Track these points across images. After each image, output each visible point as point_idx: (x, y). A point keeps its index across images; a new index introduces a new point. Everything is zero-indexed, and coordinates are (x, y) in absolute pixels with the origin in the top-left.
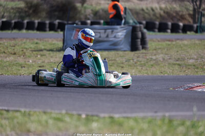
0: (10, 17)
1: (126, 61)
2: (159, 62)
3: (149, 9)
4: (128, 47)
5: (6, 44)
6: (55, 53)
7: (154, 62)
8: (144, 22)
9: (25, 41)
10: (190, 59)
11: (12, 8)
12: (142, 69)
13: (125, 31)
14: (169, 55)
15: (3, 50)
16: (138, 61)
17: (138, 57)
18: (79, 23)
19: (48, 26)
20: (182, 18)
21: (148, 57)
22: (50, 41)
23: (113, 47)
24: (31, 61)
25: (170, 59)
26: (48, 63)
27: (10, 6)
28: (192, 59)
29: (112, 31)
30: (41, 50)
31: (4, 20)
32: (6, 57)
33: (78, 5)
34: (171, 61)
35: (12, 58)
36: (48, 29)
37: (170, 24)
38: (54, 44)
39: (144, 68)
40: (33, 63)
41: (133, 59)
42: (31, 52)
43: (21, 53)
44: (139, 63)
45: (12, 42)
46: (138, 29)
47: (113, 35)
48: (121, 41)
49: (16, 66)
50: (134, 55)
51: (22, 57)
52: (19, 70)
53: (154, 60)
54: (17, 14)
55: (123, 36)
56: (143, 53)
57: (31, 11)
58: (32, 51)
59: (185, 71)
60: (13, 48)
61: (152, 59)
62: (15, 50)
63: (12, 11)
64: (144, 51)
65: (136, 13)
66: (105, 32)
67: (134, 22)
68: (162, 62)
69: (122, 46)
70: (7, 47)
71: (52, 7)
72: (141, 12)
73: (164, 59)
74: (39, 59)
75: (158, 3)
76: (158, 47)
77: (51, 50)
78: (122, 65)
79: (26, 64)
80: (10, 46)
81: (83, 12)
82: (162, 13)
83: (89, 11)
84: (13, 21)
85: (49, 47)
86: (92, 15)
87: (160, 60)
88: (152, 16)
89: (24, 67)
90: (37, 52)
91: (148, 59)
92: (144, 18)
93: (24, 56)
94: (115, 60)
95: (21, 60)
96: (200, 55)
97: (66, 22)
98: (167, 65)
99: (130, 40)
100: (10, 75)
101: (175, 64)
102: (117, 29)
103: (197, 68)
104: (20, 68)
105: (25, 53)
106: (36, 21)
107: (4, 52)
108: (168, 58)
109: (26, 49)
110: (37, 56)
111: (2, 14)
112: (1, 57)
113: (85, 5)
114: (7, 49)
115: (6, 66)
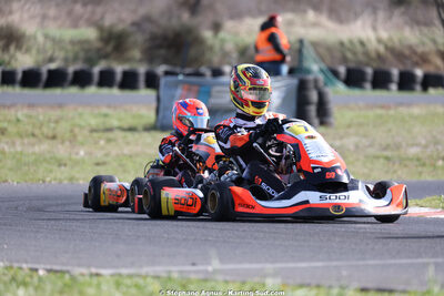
0: (66, 60)
3: (355, 41)
5: (41, 117)
6: (136, 135)
9: (80, 110)
10: (413, 145)
14: (370, 139)
15: (30, 129)
18: (208, 73)
20: (423, 59)
22: (135, 109)
24: (82, 153)
26: (118, 155)
27: (67, 38)
28: (417, 145)
30: (109, 130)
31: (53, 66)
32: (33, 145)
33: (207, 34)
34: (371, 151)
35: (44, 147)
36: (142, 84)
37: (395, 72)
38: (141, 117)
42: (88, 134)
43: (68, 135)
45: (54, 114)
46: (311, 85)
49: (49, 163)
51: (67, 143)
52: (51, 171)
54: (82, 55)
58: (93, 131)
59: (395, 172)
60: (52, 125)
62: (58, 130)
63: (69, 47)
64: (323, 129)
67: (321, 70)
68: (353, 152)
70: (42, 125)
72: (339, 47)
73: (357, 147)
74: (102, 148)
75: (374, 29)
76: (356, 121)
77: (132, 129)
79: (70, 159)
80: (49, 121)
81: (217, 48)
82: (382, 49)
83: (230, 46)
84: (71, 70)
85: (128, 122)
86: (235, 55)
87: (349, 150)
89: (65, 165)
90: (100, 134)
93: (70, 142)
95: (62, 151)
96: (434, 137)
97: (178, 70)
98: (362, 158)
99: (294, 107)
100: (23, 183)
101: (377, 157)
103: (424, 165)
104: (55, 168)
105: (75, 136)
106: (119, 69)
107: (33, 135)
108: (367, 144)
109: (81, 127)
110: (96, 143)
111: (49, 54)
112: (23, 144)
113: (222, 35)
114: (40, 128)
115: (27, 164)
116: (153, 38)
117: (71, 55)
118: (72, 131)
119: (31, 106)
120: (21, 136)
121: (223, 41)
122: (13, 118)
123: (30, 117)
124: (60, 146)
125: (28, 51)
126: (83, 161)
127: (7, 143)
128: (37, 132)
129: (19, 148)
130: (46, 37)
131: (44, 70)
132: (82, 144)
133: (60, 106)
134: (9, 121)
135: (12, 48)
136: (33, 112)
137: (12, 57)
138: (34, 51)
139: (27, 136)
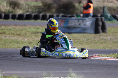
1: (86, 40)
2: (107, 41)
7: (104, 41)
8: (117, 16)
9: (30, 27)
11: (34, 6)
12: (94, 45)
13: (91, 21)
14: (116, 37)
15: (13, 32)
17: (95, 38)
23: (83, 31)
24: (26, 40)
25: (115, 39)
29: (83, 22)
30: (38, 33)
32: (12, 37)
33: (77, 4)
34: (115, 40)
39: (95, 45)
41: (91, 39)
42: (30, 34)
43: (24, 34)
44: (94, 41)
45: (22, 28)
47: (83, 24)
48: (88, 27)
49: (15, 42)
51: (23, 37)
53: (104, 39)
54: (37, 10)
55: (90, 25)
57: (46, 8)
60: (20, 31)
61: (103, 39)
63: (34, 8)
66: (78, 22)
68: (109, 41)
69: (89, 31)
71: (59, 5)
73: (111, 39)
74: (33, 38)
76: (115, 31)
78: (82, 43)
79: (21, 42)
81: (79, 9)
87: (108, 40)
89: (19, 43)
90: (34, 34)
91: (100, 39)
94: (79, 39)
98: (112, 42)
99: (94, 26)
102: (86, 20)
104: (15, 44)
105: (26, 34)
106: (48, 15)
107: (13, 34)
108: (114, 38)
109: (29, 32)
110: (32, 36)
111: (27, 10)
112: (9, 37)
113: (81, 5)
114: (16, 32)
117: (34, 11)
118: (26, 33)
119: (16, 25)
120: (9, 34)
122: (9, 29)
123: (14, 28)
124: (20, 37)
125: (21, 9)
126: (25, 42)
127: (4, 36)
128: (15, 33)
129: (7, 38)
131: (25, 15)
133: (25, 25)
135: (16, 8)
136: (16, 27)
137: (16, 10)
138: (23, 9)
139: (11, 34)
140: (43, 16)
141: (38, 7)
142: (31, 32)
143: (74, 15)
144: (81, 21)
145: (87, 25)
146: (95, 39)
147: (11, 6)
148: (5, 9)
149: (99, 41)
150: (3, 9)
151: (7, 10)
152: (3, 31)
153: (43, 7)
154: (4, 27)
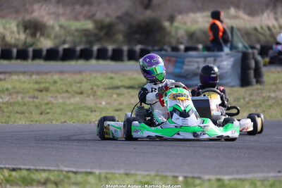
0: (74, 42)
1: (235, 101)
2: (280, 102)
3: (265, 28)
4: (236, 81)
5: (69, 79)
7: (273, 101)
8: (258, 46)
9: (94, 75)
11: (77, 30)
12: (256, 111)
13: (232, 59)
15: (65, 88)
16: (251, 100)
17: (251, 95)
18: (169, 49)
19: (125, 54)
21: (264, 95)
22: (130, 74)
24: (104, 103)
26: (128, 104)
27: (73, 28)
30: (118, 88)
31: (66, 46)
32: (69, 98)
33: (167, 24)
35: (78, 99)
36: (125, 58)
38: (135, 79)
40: (108, 106)
41: (244, 98)
42: (103, 90)
43: (90, 92)
44: (252, 103)
45: (78, 77)
46: (251, 56)
48: (227, 72)
49: (84, 110)
50: (245, 92)
51: (92, 97)
52: (88, 115)
53: (274, 98)
54: (84, 39)
55: (229, 67)
56: (257, 89)
57: (102, 34)
58: (105, 89)
60: (79, 85)
61: (269, 97)
62: (83, 88)
63: (76, 34)
64: (258, 86)
65: (247, 34)
66: (205, 61)
67: (245, 47)
69: (228, 80)
70: (71, 85)
72: (254, 32)
74: (115, 100)
75: (276, 19)
76: (278, 80)
77: (131, 87)
79: (97, 107)
80: (75, 82)
81: (173, 33)
83: (181, 33)
84: (78, 48)
85: (128, 83)
86: (186, 38)
88: (268, 37)
89: (95, 111)
90: (112, 91)
91: (265, 98)
92: (258, 41)
93: (94, 96)
95: (90, 102)
97: (150, 48)
99: (239, 71)
100: (77, 123)
102: (221, 56)
104: (89, 113)
105: (95, 92)
106: (110, 48)
107: (67, 91)
109: (98, 86)
110: (111, 96)
111: (63, 38)
112: (63, 97)
113: (176, 24)
114: (71, 87)
115: (70, 111)
116: (131, 26)
117: (77, 40)
118: (92, 89)
119: (61, 72)
120: (60, 94)
121: (177, 28)
122: (51, 81)
123: (62, 80)
124: (87, 99)
125: (48, 36)
126: (106, 108)
127: (52, 97)
128: (70, 90)
129: (61, 101)
130: (61, 26)
132: (102, 97)
133: (80, 72)
134: (49, 82)
135: (38, 35)
136: (63, 77)
137: (38, 40)
138: (52, 36)
140: (99, 50)
141: (86, 33)
142: (103, 86)
143: (166, 47)
144: (210, 59)
145: (223, 69)
146: (254, 98)
147: (28, 31)
148: (15, 38)
149: (263, 102)
150: (12, 38)
151: (18, 40)
152: (42, 86)
153: (96, 32)
154: (38, 77)
